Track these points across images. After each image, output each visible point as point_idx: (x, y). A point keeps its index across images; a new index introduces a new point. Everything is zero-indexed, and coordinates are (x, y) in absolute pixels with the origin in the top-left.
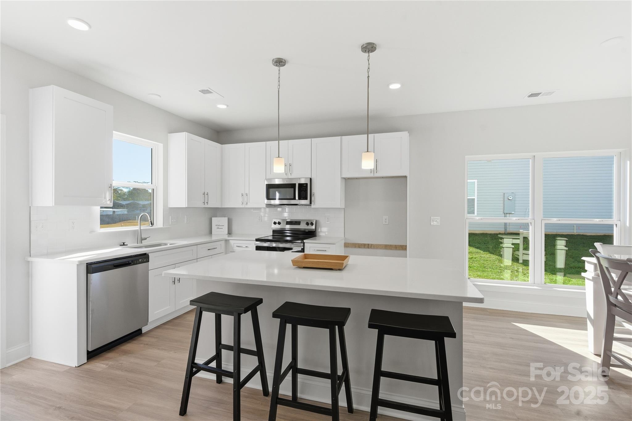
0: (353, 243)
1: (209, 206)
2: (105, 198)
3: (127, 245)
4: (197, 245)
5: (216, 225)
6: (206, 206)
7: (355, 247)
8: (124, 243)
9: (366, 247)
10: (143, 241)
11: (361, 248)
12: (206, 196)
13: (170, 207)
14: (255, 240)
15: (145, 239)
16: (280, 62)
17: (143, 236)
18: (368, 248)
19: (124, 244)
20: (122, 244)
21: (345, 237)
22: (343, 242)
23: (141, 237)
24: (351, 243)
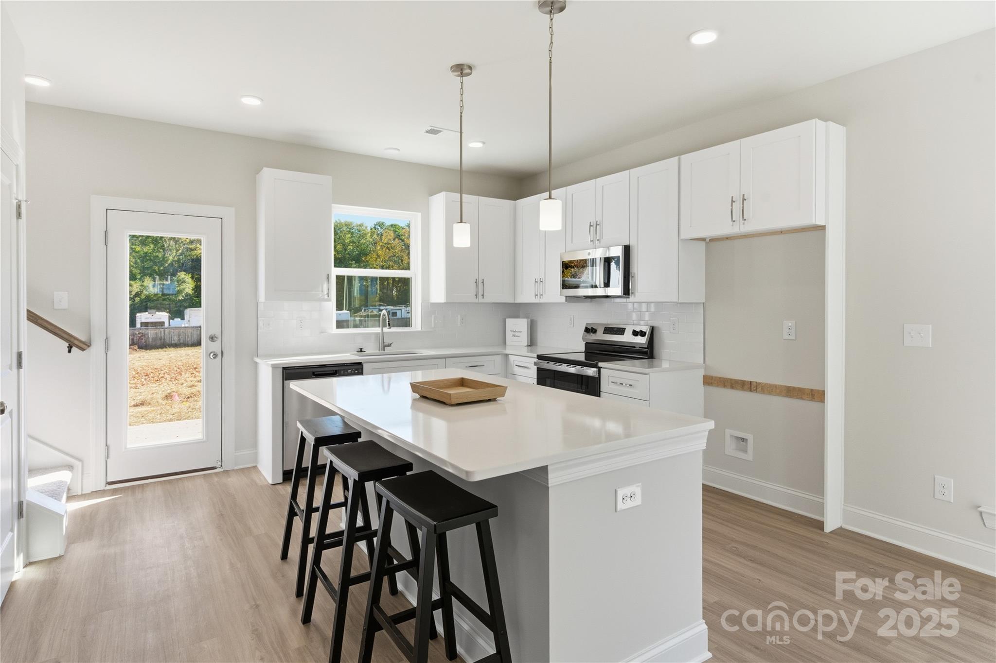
0: (720, 378)
1: (486, 300)
2: (322, 292)
3: (365, 352)
4: (445, 358)
5: (511, 331)
6: (481, 300)
7: (725, 386)
8: (361, 349)
9: (746, 387)
10: (385, 348)
11: (736, 389)
12: (480, 285)
13: (432, 302)
14: (536, 356)
15: (390, 345)
16: (461, 70)
17: (387, 341)
18: (751, 391)
19: (361, 351)
20: (360, 350)
21: (706, 362)
22: (701, 373)
23: (384, 343)
24: (715, 377)
